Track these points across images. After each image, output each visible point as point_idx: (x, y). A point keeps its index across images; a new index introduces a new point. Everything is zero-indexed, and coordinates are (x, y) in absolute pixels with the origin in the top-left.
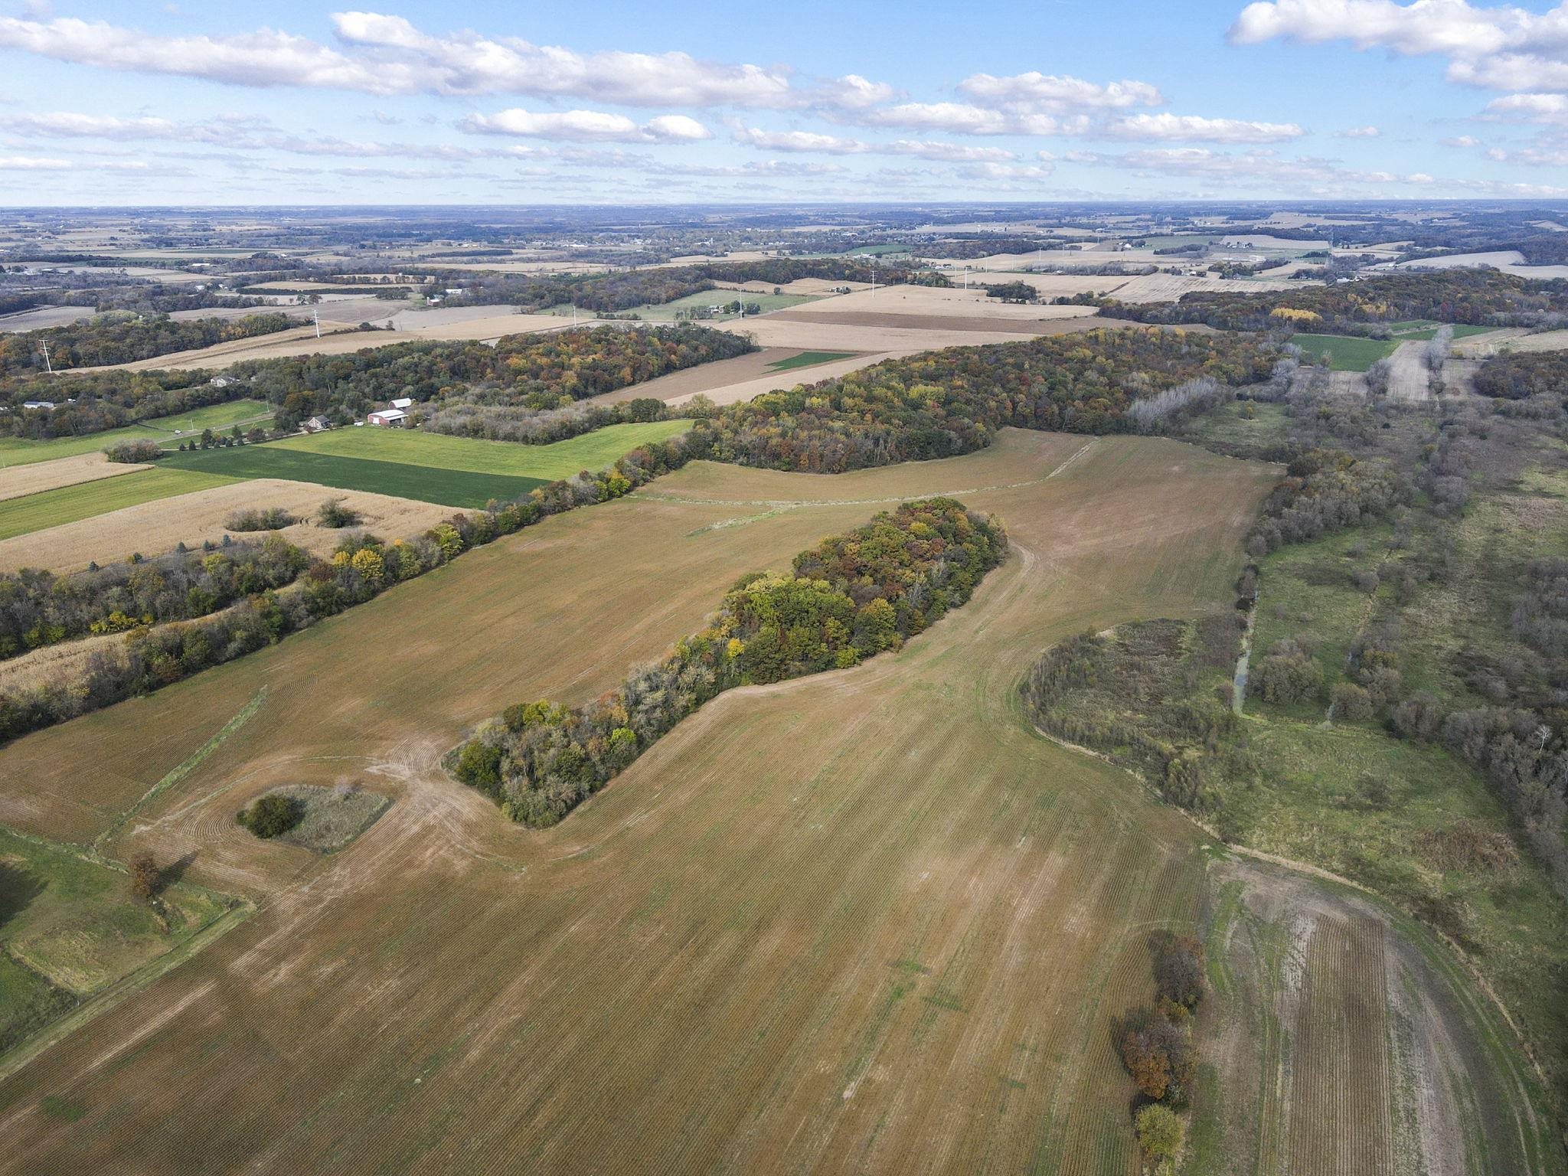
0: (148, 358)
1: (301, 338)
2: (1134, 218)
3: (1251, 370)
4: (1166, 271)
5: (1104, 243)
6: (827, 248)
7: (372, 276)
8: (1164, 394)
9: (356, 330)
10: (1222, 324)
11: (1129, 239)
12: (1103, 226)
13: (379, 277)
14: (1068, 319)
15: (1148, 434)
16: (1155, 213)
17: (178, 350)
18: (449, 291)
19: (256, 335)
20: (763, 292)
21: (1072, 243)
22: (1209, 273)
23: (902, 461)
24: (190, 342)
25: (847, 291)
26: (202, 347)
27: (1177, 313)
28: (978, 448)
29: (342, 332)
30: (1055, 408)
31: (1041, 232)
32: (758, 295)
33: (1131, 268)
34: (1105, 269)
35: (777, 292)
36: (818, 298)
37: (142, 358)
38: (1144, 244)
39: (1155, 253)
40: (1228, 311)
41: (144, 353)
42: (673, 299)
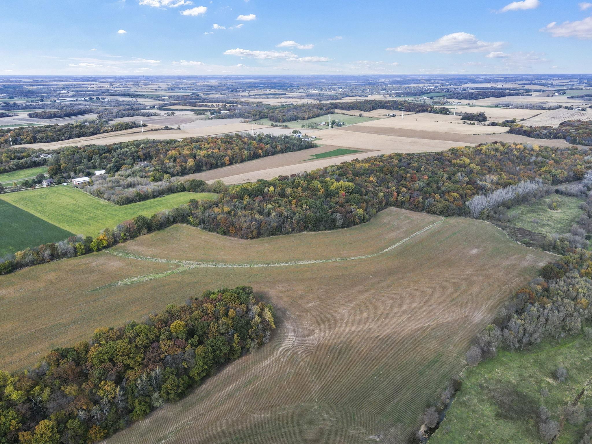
0: (65, 140)
1: (135, 133)
2: (568, 80)
3: (571, 174)
4: (566, 108)
5: (545, 92)
6: (412, 94)
7: (208, 104)
8: (501, 190)
9: (162, 129)
10: (573, 141)
11: (558, 91)
12: (551, 84)
13: (210, 104)
14: (490, 134)
15: (478, 218)
16: (580, 79)
17: (80, 136)
18: (222, 112)
19: (117, 131)
20: (355, 115)
21: (528, 92)
22: (588, 109)
23: (300, 231)
24: (86, 133)
25: (394, 116)
26: (90, 136)
27: (550, 134)
28: (355, 224)
29: (155, 130)
30: (420, 198)
31: (519, 87)
32: (351, 117)
33: (547, 106)
34: (533, 106)
35: (361, 115)
36: (377, 119)
37: (62, 140)
38: (565, 93)
39: (568, 98)
40: (579, 133)
41: (63, 138)
42: (312, 118)
